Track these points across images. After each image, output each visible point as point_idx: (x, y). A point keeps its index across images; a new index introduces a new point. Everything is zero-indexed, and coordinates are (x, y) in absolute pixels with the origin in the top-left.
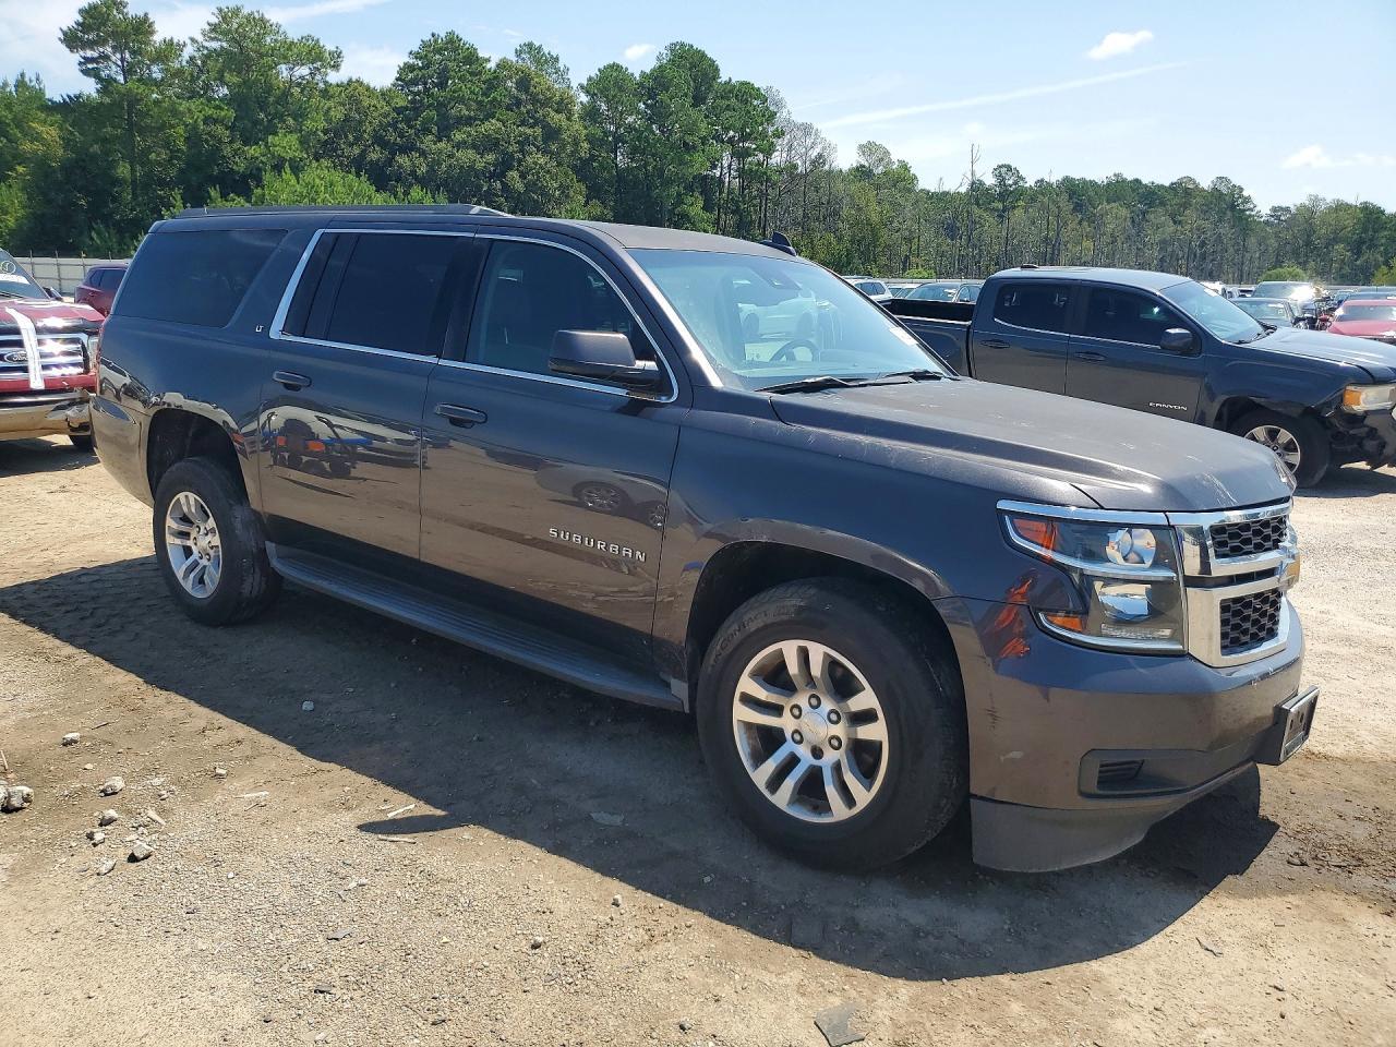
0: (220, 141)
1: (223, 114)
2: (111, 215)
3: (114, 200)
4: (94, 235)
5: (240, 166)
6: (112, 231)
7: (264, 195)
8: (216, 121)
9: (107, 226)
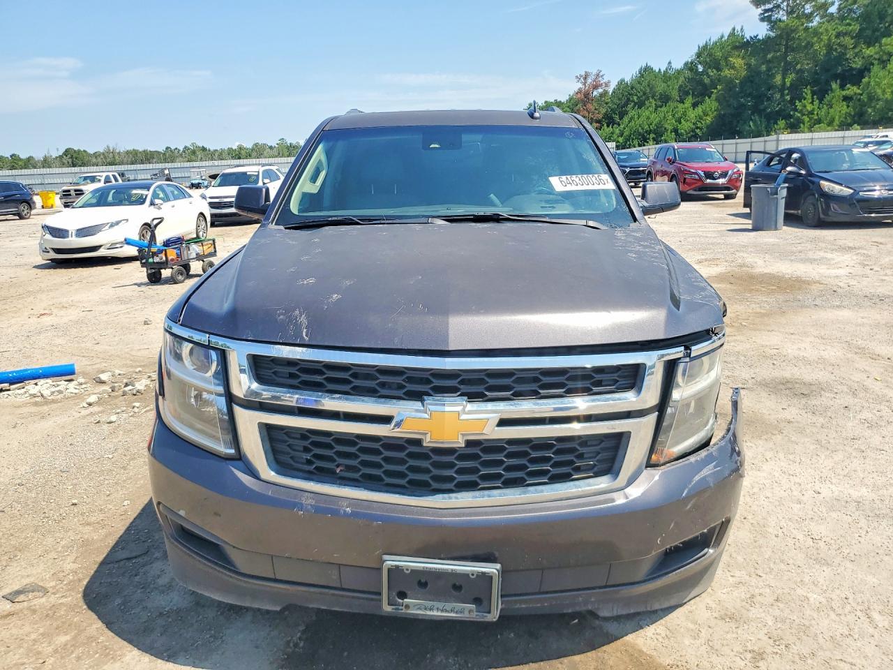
0: (846, 48)
1: (851, 28)
2: (764, 110)
3: (769, 99)
4: (751, 123)
5: (858, 64)
6: (763, 120)
7: (869, 82)
8: (845, 34)
9: (761, 117)
